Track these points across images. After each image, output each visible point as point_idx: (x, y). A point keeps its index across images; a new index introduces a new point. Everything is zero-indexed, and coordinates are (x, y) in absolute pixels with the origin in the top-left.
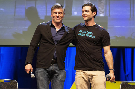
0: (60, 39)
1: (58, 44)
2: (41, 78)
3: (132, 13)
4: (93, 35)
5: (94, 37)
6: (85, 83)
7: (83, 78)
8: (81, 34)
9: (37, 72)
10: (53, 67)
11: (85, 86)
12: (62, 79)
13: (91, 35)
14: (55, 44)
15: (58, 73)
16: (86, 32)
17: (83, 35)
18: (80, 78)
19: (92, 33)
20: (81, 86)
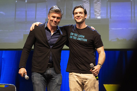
0: (55, 42)
1: (54, 48)
2: (38, 82)
3: (133, 15)
4: (84, 38)
5: (86, 40)
6: (79, 86)
7: (77, 81)
8: (73, 37)
9: (34, 77)
10: (50, 71)
11: (79, 89)
12: (59, 83)
13: (83, 39)
14: (50, 47)
15: (55, 77)
16: (78, 35)
17: (75, 38)
18: (74, 81)
19: (84, 37)
20: (75, 89)
